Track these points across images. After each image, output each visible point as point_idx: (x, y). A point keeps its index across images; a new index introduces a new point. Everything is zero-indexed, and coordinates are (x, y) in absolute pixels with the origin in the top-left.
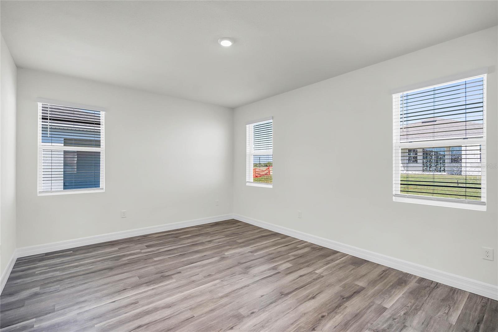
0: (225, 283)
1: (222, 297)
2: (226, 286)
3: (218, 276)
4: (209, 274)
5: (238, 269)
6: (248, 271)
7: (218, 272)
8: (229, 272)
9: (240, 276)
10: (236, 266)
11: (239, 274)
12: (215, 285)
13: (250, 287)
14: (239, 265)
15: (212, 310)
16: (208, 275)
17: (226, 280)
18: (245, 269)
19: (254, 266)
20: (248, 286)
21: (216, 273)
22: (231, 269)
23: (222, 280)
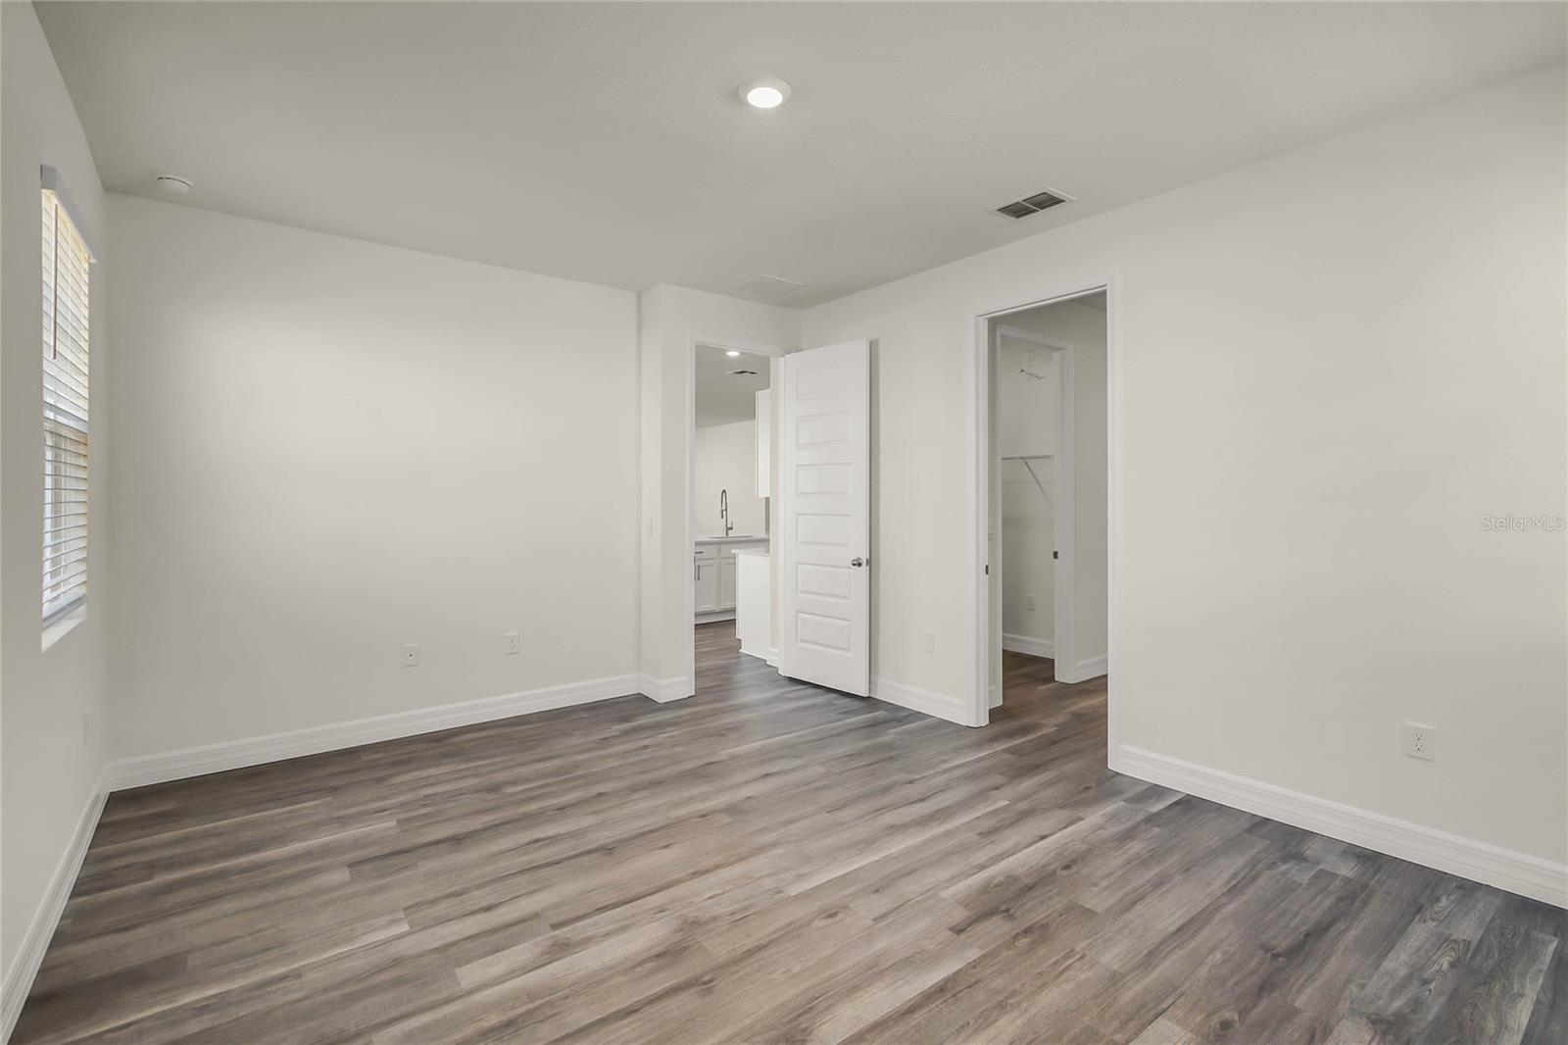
0: (769, 883)
1: (774, 845)
2: (764, 873)
3: (798, 912)
4: (831, 920)
5: (719, 947)
6: (679, 936)
7: (801, 927)
8: (759, 933)
9: (717, 911)
10: (725, 966)
11: (715, 919)
12: (800, 877)
13: (692, 871)
14: (707, 972)
15: (791, 822)
16: (835, 914)
17: (765, 892)
18: (687, 948)
19: (640, 963)
20: (694, 873)
21: (808, 925)
22: (748, 944)
23: (778, 892)
